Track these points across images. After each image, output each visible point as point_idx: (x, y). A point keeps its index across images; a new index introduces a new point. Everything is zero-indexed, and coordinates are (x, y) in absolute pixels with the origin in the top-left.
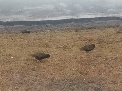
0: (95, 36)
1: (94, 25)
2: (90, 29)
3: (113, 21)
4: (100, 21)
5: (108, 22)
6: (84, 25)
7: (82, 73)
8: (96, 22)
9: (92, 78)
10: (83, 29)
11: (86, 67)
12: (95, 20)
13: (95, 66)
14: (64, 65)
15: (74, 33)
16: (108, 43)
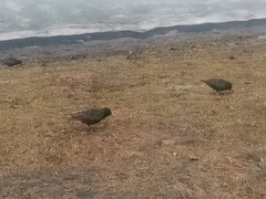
0: (83, 75)
1: (83, 50)
2: (73, 58)
3: (123, 39)
4: (95, 42)
5: (114, 44)
6: (62, 51)
7: (50, 158)
8: (87, 43)
9: (73, 168)
10: (58, 59)
11: (61, 145)
12: (85, 40)
13: (80, 142)
14: (9, 143)
15: (38, 69)
16: (111, 89)
